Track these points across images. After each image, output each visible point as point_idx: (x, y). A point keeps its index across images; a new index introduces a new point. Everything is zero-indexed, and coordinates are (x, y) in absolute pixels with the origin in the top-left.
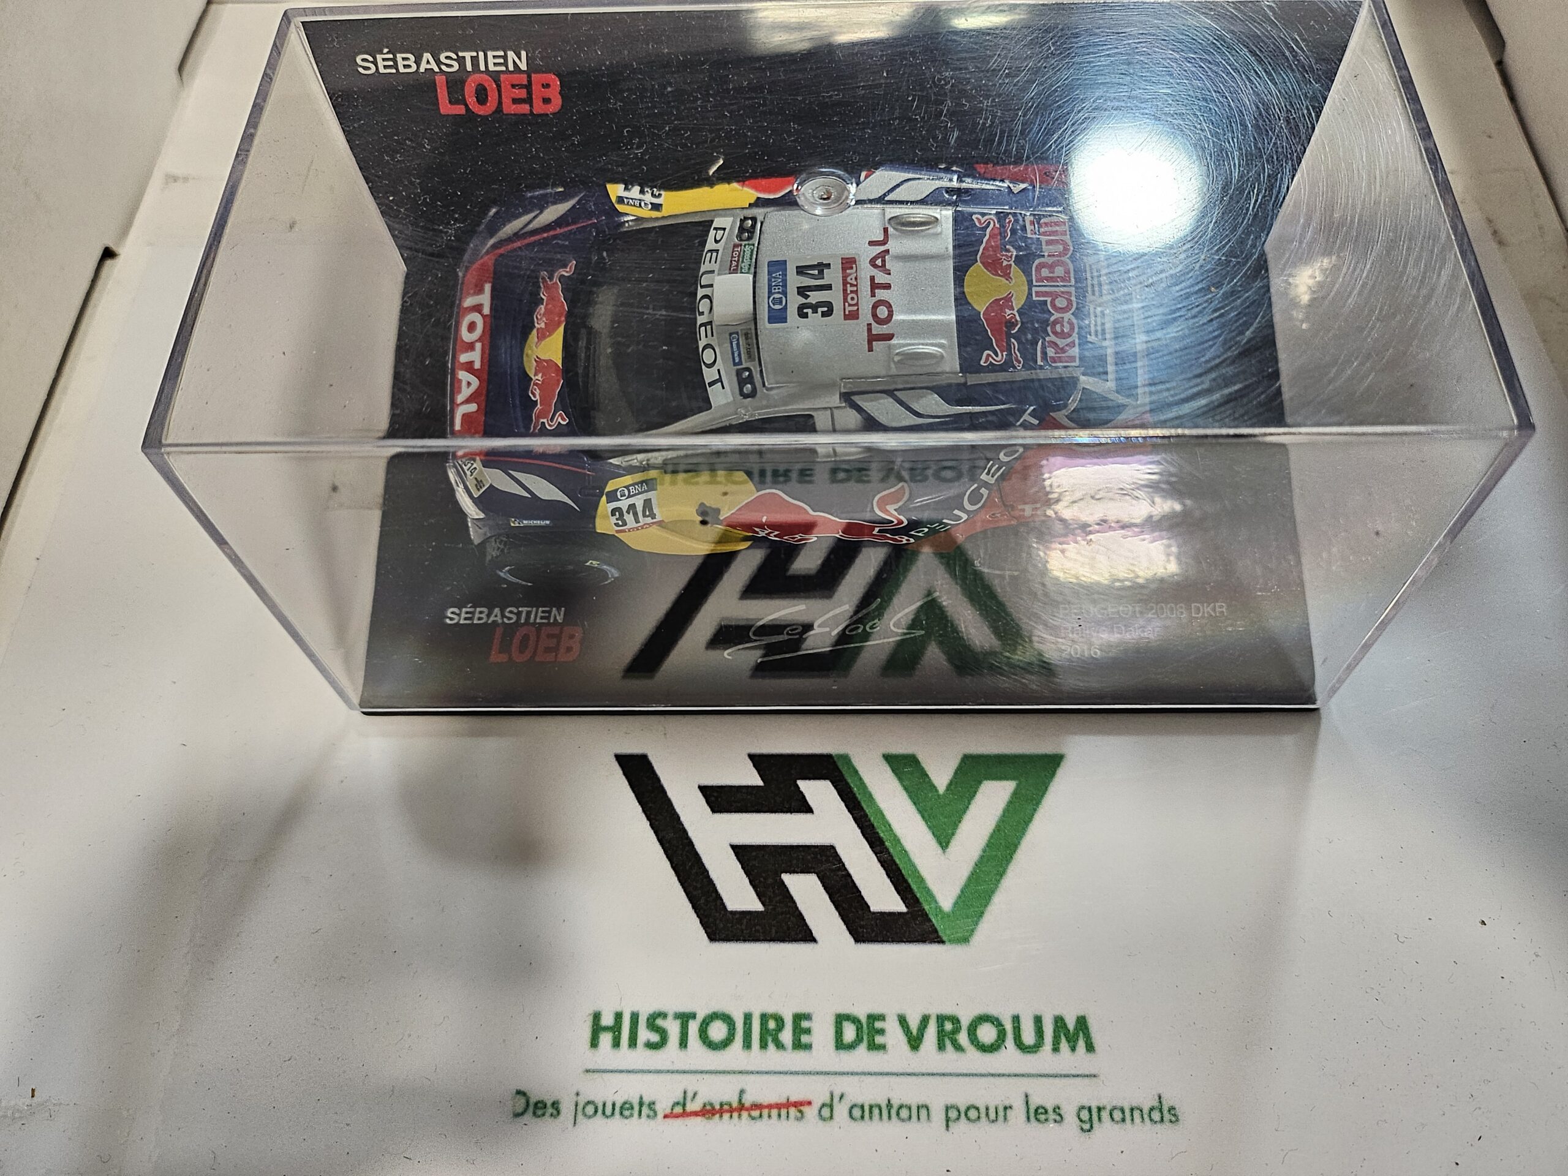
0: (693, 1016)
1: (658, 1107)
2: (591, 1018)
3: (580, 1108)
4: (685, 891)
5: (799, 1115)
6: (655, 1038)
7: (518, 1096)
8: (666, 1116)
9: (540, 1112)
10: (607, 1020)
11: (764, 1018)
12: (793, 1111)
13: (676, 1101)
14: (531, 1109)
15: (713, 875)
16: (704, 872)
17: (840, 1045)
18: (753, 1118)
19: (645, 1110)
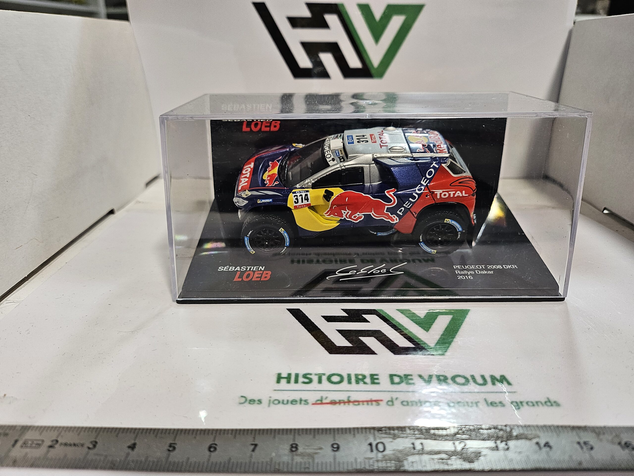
0: (324, 374)
1: (309, 401)
2: (277, 375)
3: (271, 401)
4: (318, 341)
5: (378, 404)
6: (306, 380)
7: (242, 398)
8: (313, 404)
9: (251, 403)
10: (284, 375)
11: (356, 376)
12: (374, 403)
13: (318, 399)
14: (248, 402)
15: (329, 337)
16: (326, 337)
17: (392, 382)
18: (355, 405)
19: (303, 402)
